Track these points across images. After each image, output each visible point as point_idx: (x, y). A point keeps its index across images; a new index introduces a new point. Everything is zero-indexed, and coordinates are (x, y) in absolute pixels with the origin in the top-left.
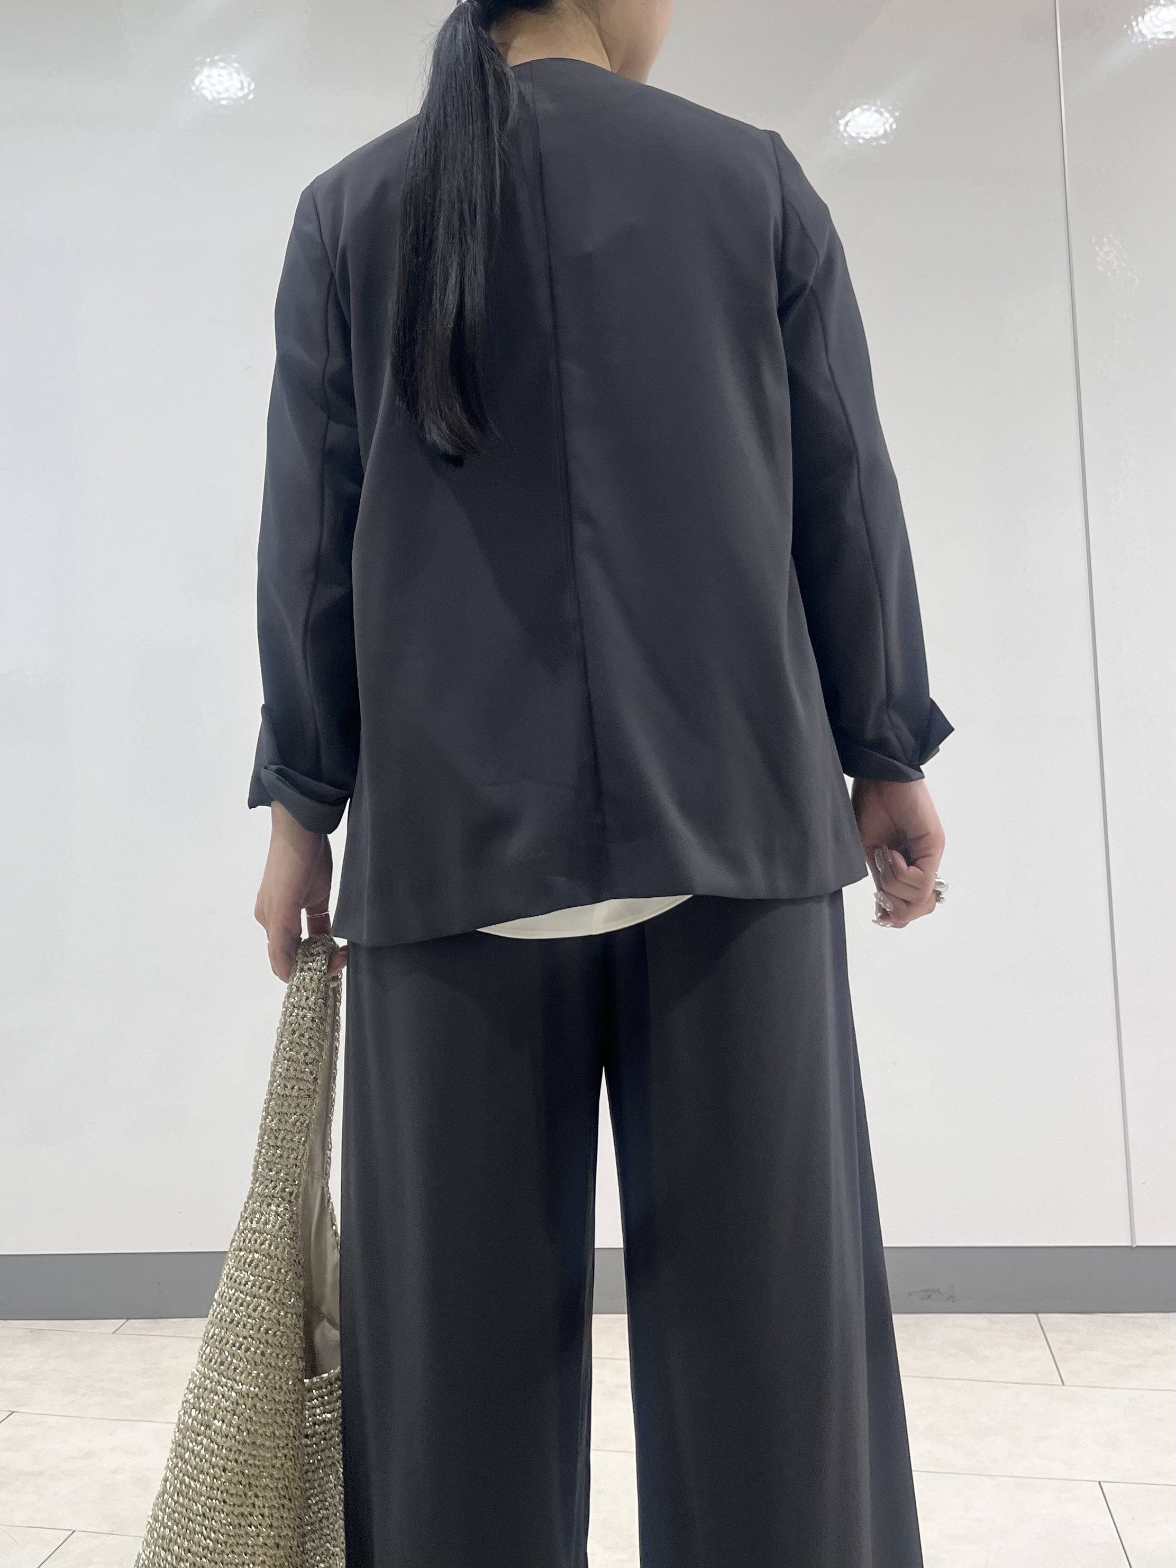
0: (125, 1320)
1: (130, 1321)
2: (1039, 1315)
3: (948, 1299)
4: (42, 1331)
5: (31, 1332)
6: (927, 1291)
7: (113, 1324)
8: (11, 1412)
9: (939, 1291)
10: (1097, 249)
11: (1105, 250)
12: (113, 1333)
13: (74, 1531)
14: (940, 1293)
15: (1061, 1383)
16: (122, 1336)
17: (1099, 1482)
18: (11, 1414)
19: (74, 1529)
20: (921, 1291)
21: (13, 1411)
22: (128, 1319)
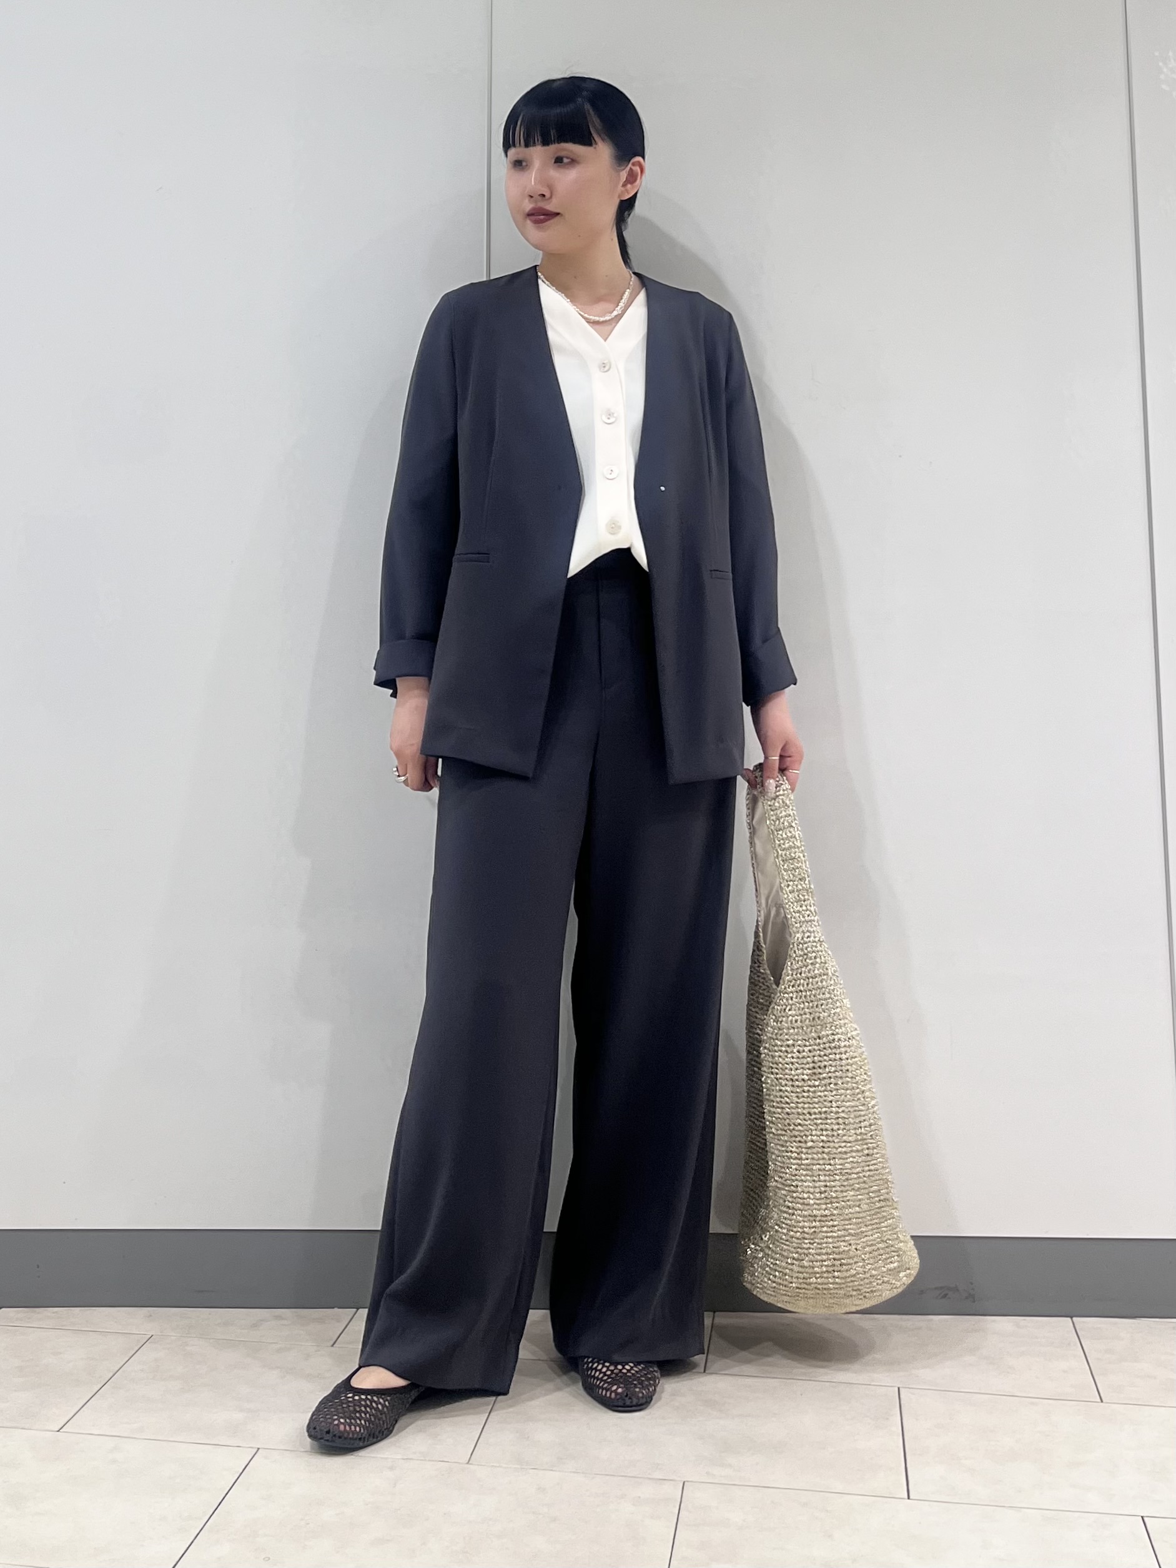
2: (1074, 1319)
3: (967, 1298)
6: (942, 1288)
9: (956, 1289)
10: (1161, 64)
11: (1171, 66)
14: (958, 1290)
15: (1099, 1400)
17: (1142, 1517)
20: (936, 1288)
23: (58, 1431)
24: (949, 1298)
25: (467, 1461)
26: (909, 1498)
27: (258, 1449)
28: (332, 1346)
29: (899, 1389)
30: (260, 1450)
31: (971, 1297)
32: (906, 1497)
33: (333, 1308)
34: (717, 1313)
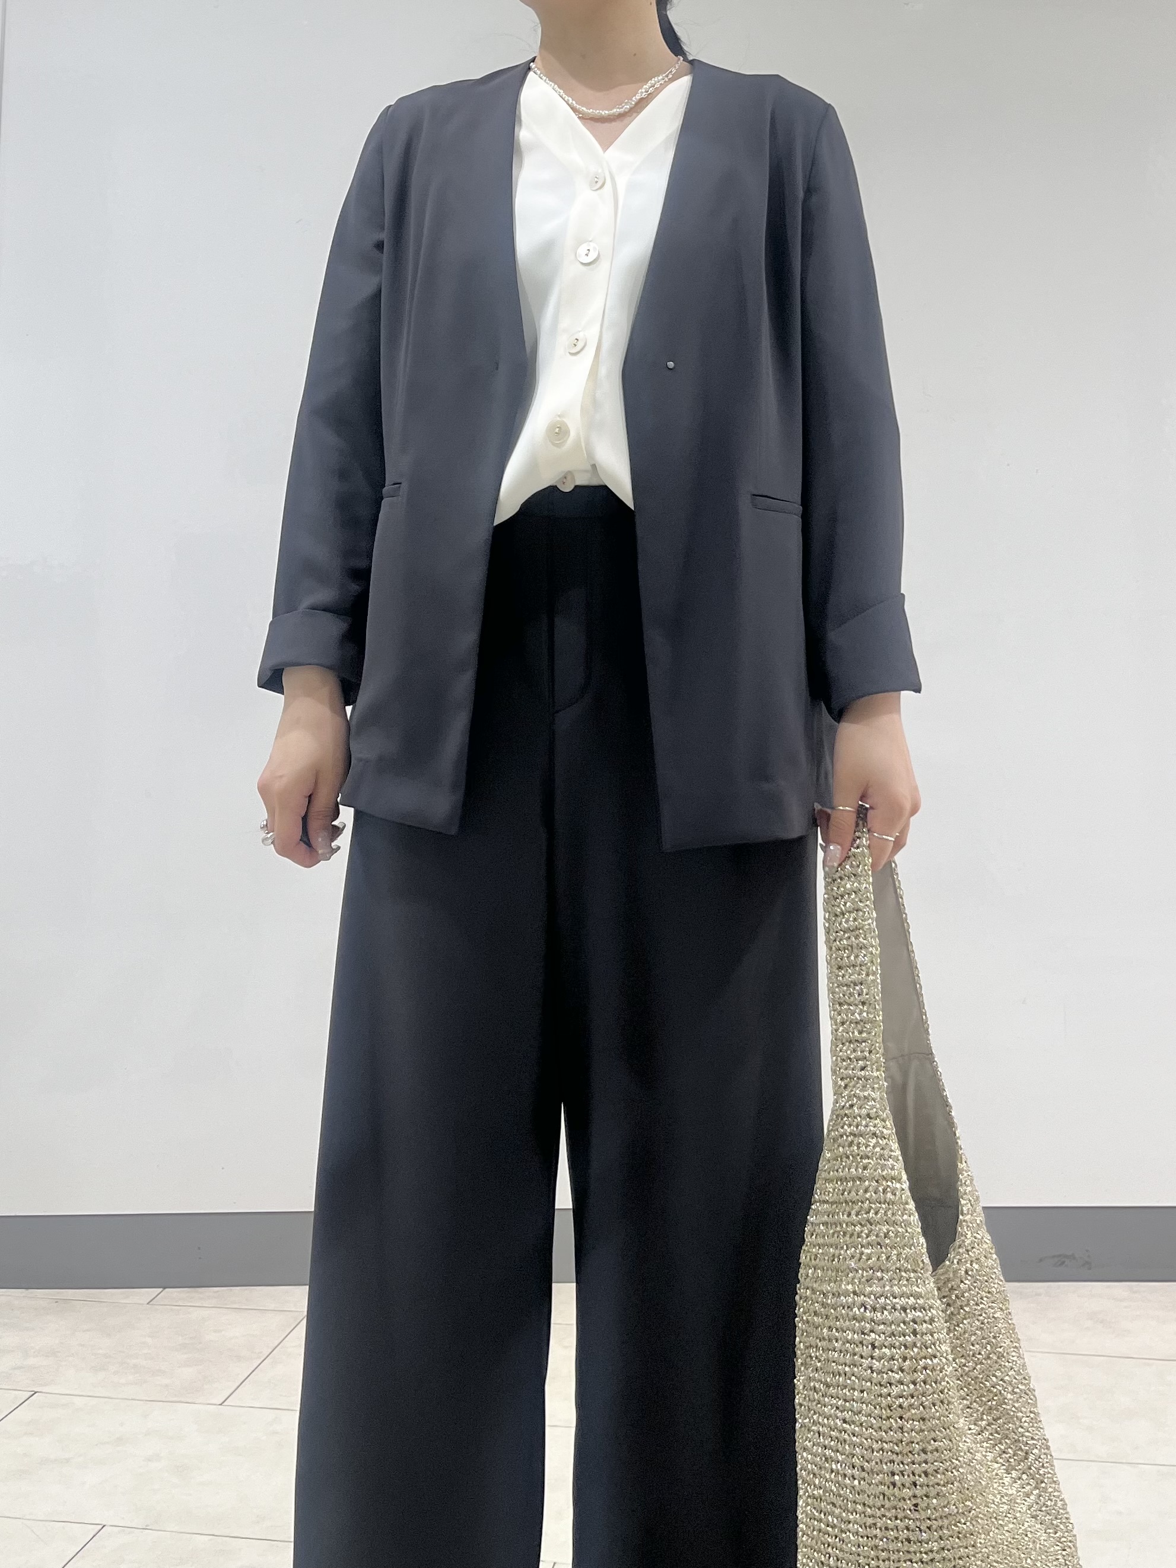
0: (161, 1289)
1: (167, 1290)
3: (1084, 1265)
4: (69, 1301)
5: (56, 1302)
6: (1059, 1256)
7: (147, 1293)
8: (33, 1393)
12: (148, 1304)
13: (104, 1526)
14: (1074, 1258)
16: (157, 1307)
18: (34, 1394)
19: (104, 1523)
20: (1053, 1256)
21: (36, 1391)
22: (164, 1288)
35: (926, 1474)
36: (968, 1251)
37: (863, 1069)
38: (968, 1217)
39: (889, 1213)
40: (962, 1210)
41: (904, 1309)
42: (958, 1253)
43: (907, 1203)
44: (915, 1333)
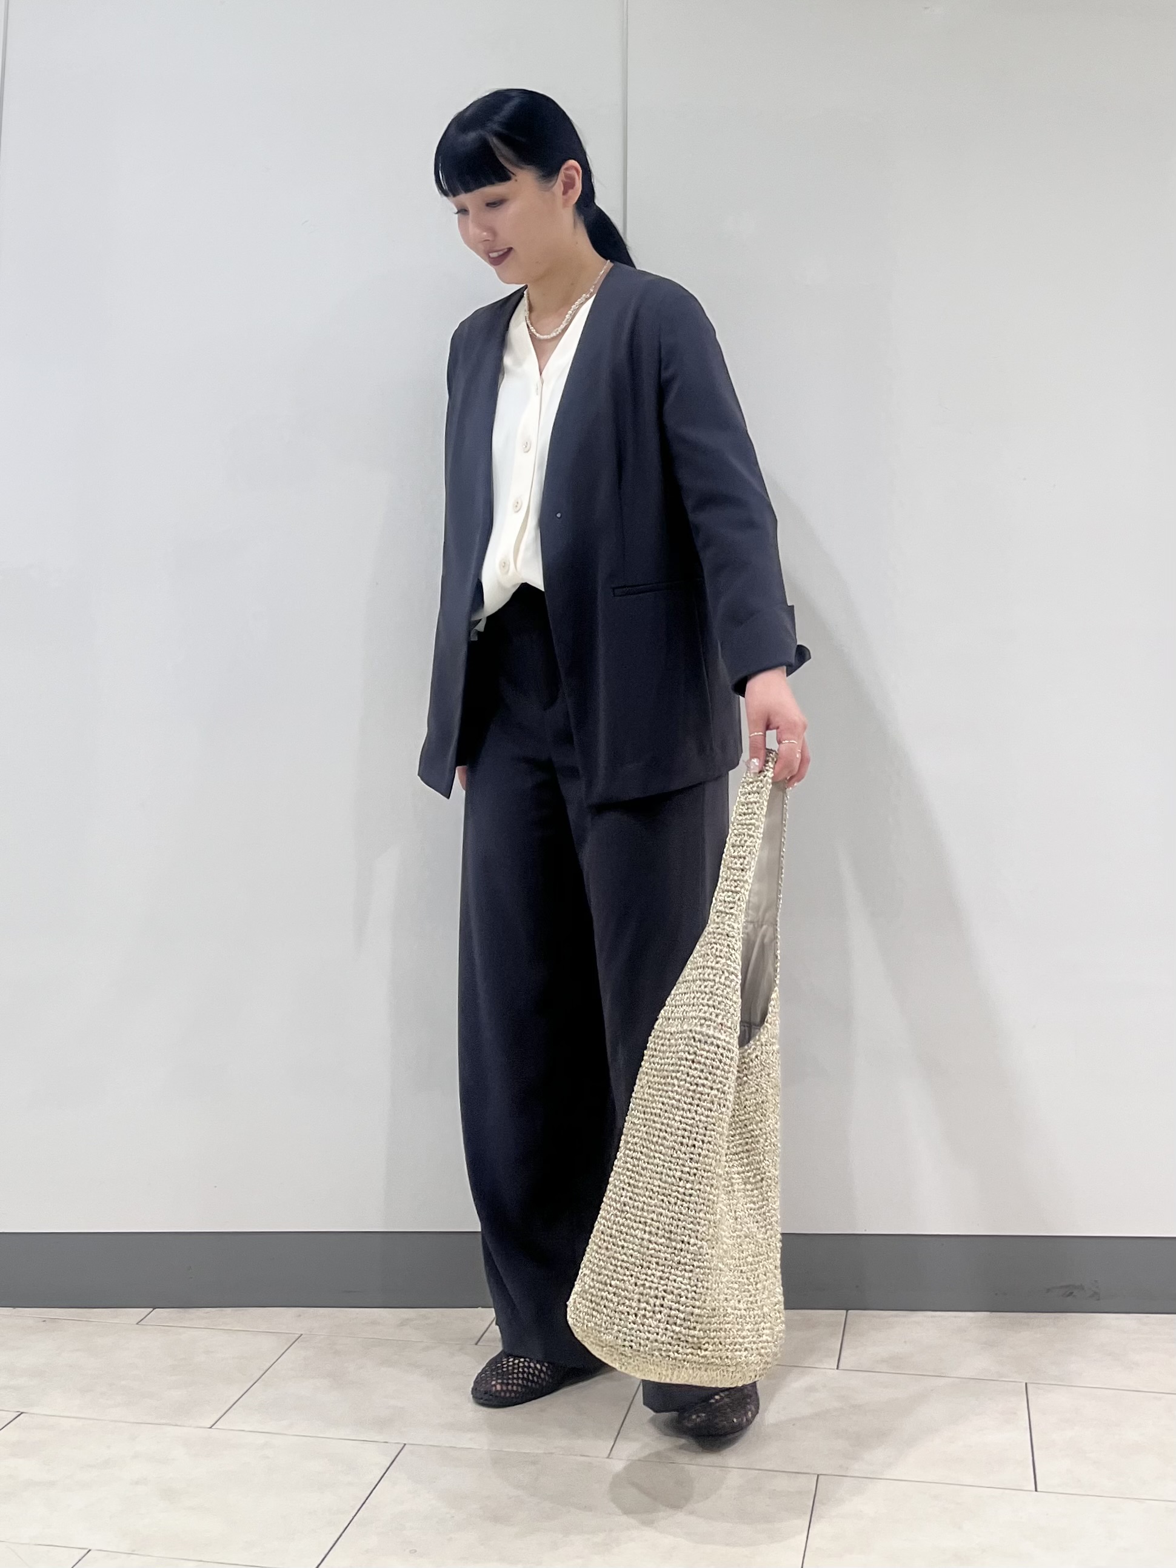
0: (152, 1309)
3: (1091, 1296)
6: (1067, 1287)
7: (137, 1313)
8: (19, 1413)
9: (1081, 1288)
12: (137, 1324)
13: (90, 1550)
16: (148, 1328)
18: (20, 1415)
19: (89, 1548)
20: (1061, 1287)
21: (22, 1411)
22: (154, 1308)
23: (211, 1428)
24: (1074, 1296)
25: (607, 1455)
26: (1036, 1490)
27: (405, 1444)
28: (476, 1344)
29: (1026, 1384)
30: (406, 1446)
31: (1095, 1295)
32: (1034, 1489)
33: (477, 1308)
34: (850, 1311)
35: (703, 1142)
36: (762, 1045)
37: (731, 908)
38: (769, 1026)
39: (725, 992)
40: (767, 1020)
41: (718, 1047)
42: (755, 1044)
43: (737, 990)
44: (721, 1061)
